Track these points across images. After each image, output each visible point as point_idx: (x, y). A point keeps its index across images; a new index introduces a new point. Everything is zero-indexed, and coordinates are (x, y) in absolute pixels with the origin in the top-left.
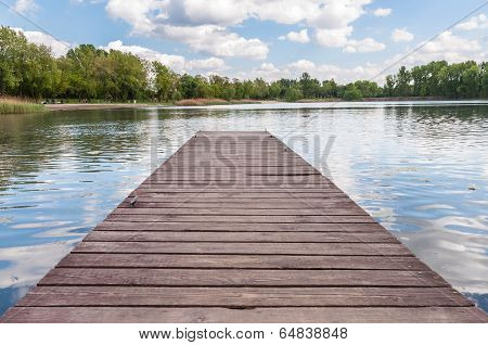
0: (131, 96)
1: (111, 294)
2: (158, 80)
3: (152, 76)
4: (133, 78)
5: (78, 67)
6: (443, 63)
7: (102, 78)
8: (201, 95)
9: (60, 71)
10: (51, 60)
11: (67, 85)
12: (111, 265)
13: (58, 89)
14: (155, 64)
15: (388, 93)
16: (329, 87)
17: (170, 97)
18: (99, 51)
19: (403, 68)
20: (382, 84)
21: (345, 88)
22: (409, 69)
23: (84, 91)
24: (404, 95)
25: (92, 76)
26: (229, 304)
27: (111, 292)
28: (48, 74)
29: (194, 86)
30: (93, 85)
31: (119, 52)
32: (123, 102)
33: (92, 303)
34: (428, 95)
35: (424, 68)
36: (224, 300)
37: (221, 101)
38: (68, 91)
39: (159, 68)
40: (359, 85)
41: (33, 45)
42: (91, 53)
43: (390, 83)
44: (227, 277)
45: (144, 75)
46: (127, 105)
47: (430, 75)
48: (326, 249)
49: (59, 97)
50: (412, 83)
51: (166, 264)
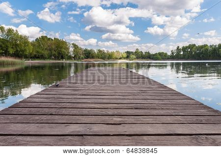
0: (62, 58)
1: (37, 118)
2: (74, 51)
3: (71, 49)
4: (63, 50)
5: (40, 45)
6: (194, 45)
7: (50, 50)
8: (93, 57)
9: (32, 47)
10: (28, 42)
11: (35, 53)
12: (41, 106)
13: (31, 54)
14: (73, 44)
15: (172, 57)
16: (147, 54)
17: (79, 58)
18: (49, 39)
19: (178, 47)
20: (169, 54)
21: (154, 55)
22: (181, 47)
23: (42, 55)
24: (179, 58)
25: (46, 49)
26: (106, 123)
27: (37, 117)
28: (27, 48)
29: (90, 53)
30: (46, 53)
31: (58, 39)
32: (59, 60)
33: (25, 122)
34: (188, 58)
35: (187, 47)
36: (103, 121)
37: (101, 60)
38: (35, 56)
39: (75, 46)
40: (160, 54)
41: (21, 36)
42: (46, 39)
43: (173, 53)
44: (104, 112)
45: (68, 49)
46: (61, 61)
47: (189, 50)
48: (157, 102)
49: (31, 58)
50: (182, 53)
51: (71, 107)
